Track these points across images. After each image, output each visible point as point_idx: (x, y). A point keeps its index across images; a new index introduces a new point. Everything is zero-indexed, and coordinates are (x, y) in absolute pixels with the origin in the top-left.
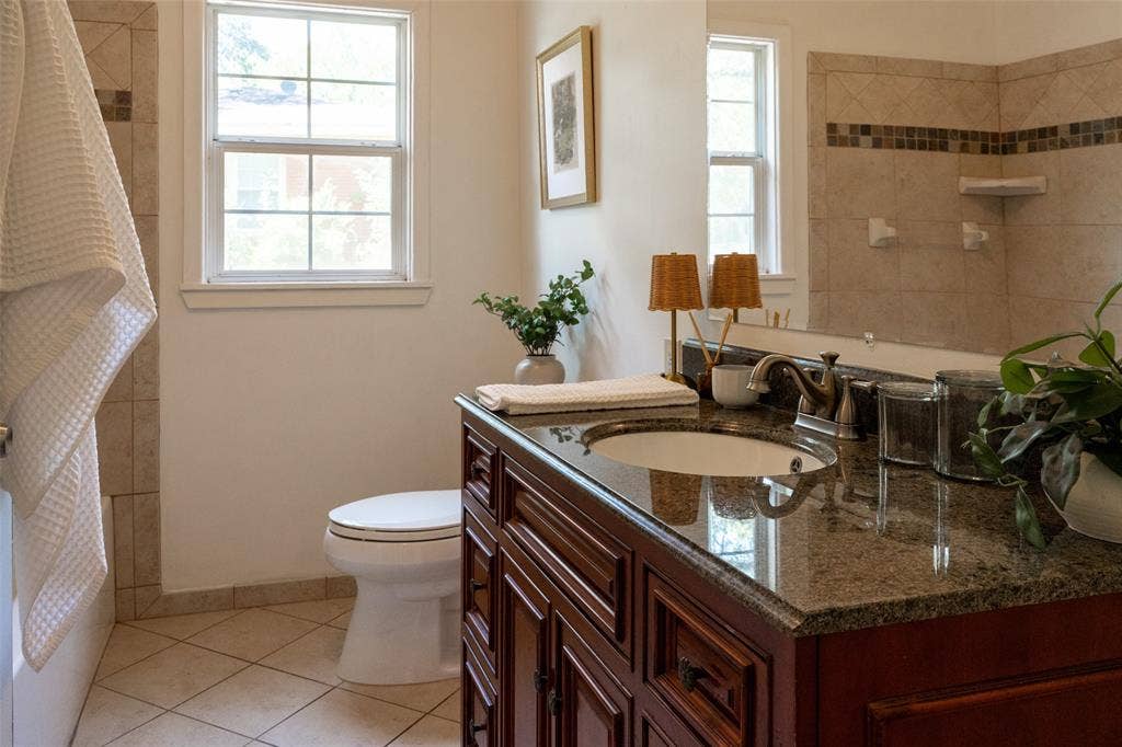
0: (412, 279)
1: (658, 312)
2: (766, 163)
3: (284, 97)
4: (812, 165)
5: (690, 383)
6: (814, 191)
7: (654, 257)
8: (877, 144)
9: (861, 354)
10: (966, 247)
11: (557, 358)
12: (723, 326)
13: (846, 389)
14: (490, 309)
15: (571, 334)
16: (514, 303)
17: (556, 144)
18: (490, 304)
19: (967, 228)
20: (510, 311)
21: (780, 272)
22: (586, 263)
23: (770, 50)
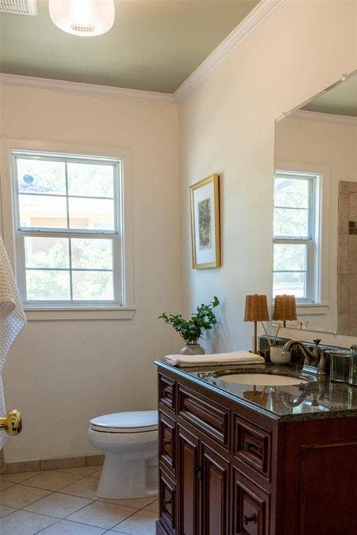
0: (125, 306)
1: (249, 322)
2: (314, 243)
3: (27, 186)
4: (340, 244)
5: (262, 355)
6: (340, 259)
11: (201, 346)
12: (278, 329)
13: (322, 354)
14: (167, 321)
15: (208, 334)
16: (179, 318)
17: (200, 235)
18: (166, 318)
20: (177, 322)
21: (320, 302)
22: (216, 298)
23: (318, 181)
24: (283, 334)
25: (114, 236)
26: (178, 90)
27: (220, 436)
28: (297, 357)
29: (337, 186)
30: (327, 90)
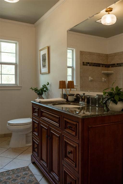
0: (18, 85)
1: (60, 89)
2: (74, 68)
4: (80, 68)
5: (65, 99)
6: (81, 72)
7: (60, 81)
8: (90, 65)
9: (88, 94)
10: (103, 81)
11: (43, 97)
12: (69, 91)
13: (86, 98)
15: (45, 94)
17: (43, 64)
18: (32, 89)
19: (103, 79)
20: (36, 90)
21: (75, 85)
22: (48, 83)
23: (74, 50)
24: (71, 92)
25: (15, 64)
26: (35, 24)
27: (57, 125)
28: (77, 100)
29: (79, 52)
30: (75, 26)
